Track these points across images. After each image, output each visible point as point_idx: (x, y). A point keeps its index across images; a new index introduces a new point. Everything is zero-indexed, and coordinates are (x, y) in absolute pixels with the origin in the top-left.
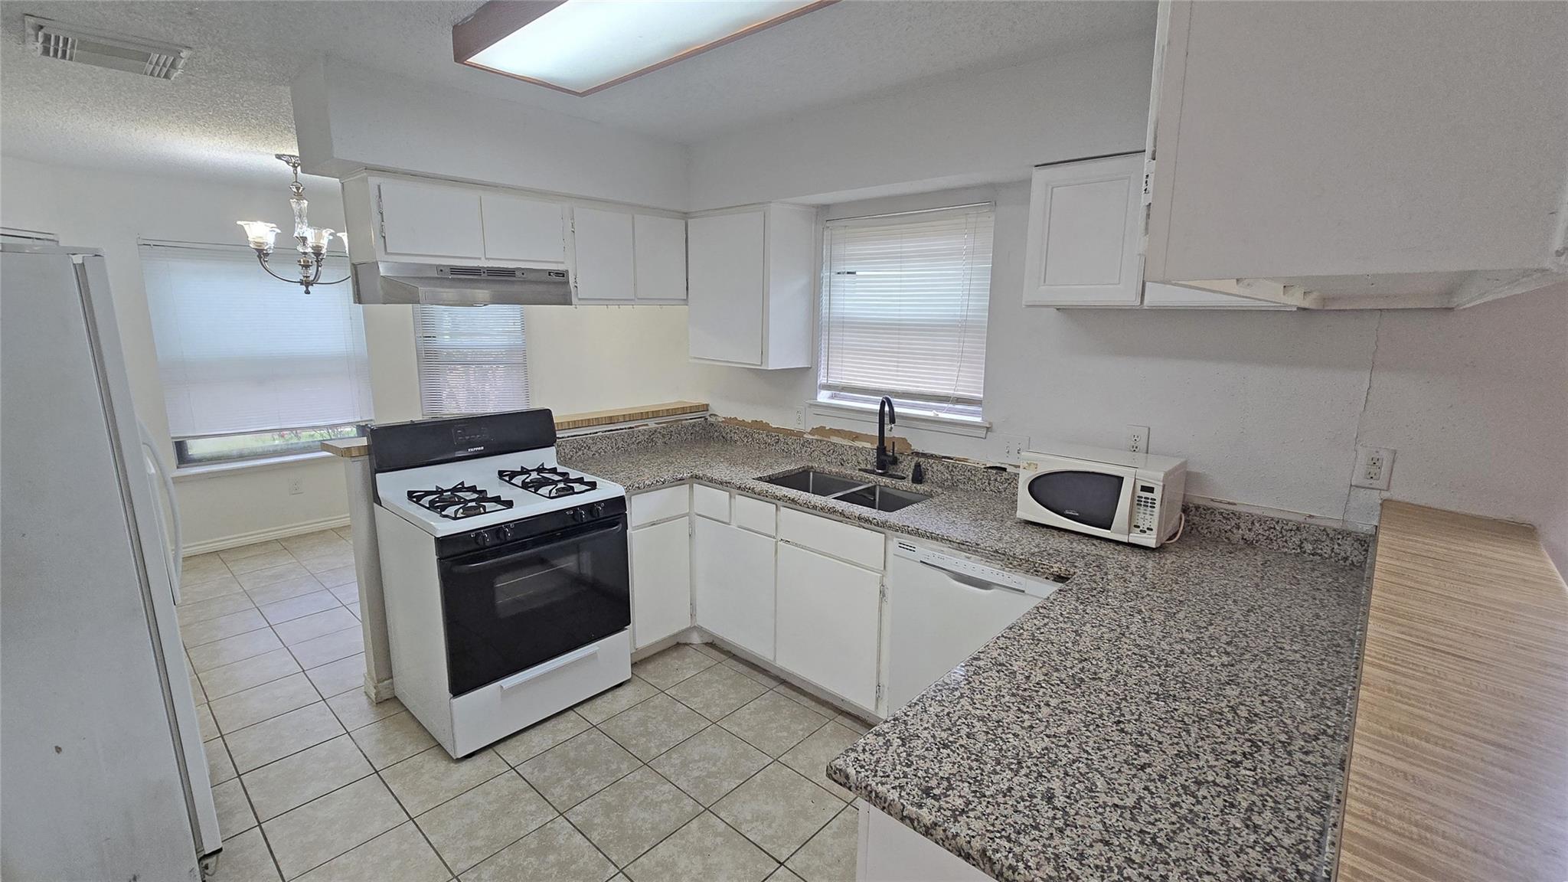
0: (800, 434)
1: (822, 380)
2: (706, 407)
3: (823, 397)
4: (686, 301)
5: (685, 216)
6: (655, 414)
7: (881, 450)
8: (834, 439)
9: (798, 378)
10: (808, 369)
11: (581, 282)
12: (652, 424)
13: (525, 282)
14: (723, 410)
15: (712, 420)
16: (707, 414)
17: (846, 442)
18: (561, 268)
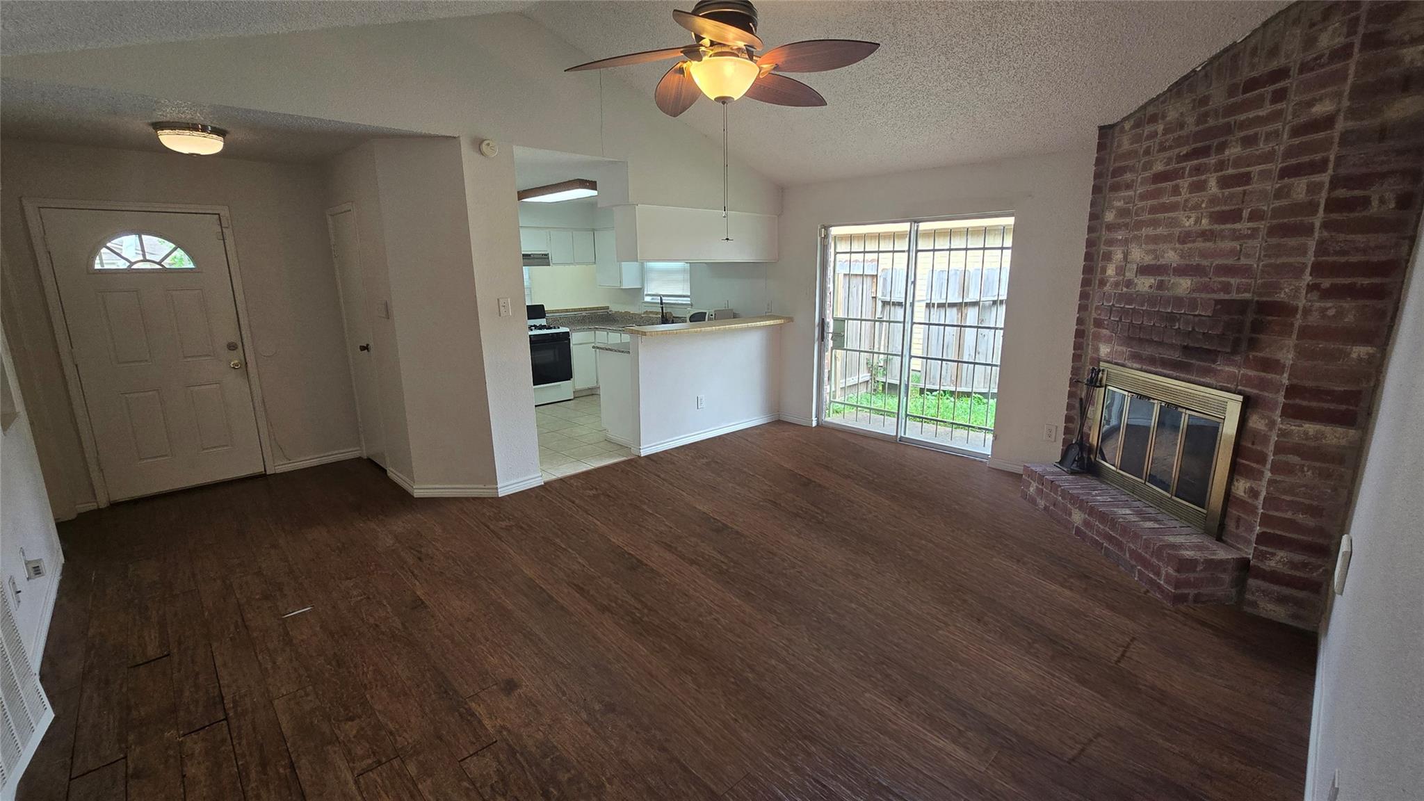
0: (640, 315)
1: (645, 293)
2: (608, 308)
3: (648, 299)
4: (595, 263)
5: (593, 230)
6: (585, 309)
7: (663, 316)
8: (651, 315)
9: (637, 293)
10: (641, 289)
11: (554, 257)
12: (584, 314)
13: (534, 258)
14: (615, 308)
15: (610, 313)
16: (608, 311)
17: (654, 316)
18: (546, 253)
